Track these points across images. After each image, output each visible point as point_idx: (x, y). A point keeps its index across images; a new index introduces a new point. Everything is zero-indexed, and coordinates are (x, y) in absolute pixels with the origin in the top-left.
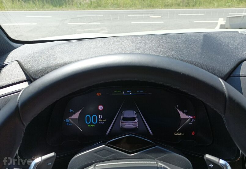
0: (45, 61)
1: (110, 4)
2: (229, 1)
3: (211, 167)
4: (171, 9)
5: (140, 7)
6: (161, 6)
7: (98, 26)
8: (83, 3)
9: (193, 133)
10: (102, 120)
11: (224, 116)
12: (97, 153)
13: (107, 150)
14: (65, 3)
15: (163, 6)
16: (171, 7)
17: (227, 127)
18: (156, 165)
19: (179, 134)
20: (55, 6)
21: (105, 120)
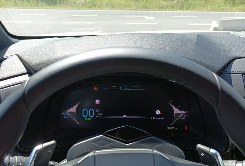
0: (45, 55)
1: (105, 4)
2: (222, 5)
3: (203, 156)
4: (166, 11)
5: (135, 8)
6: (155, 7)
7: (92, 26)
8: (77, 2)
9: (186, 128)
10: (99, 114)
11: (216, 107)
12: (95, 142)
13: (105, 140)
14: (60, 2)
15: (157, 8)
16: (165, 8)
17: (218, 118)
18: (152, 152)
19: (173, 128)
20: (49, 5)
21: (102, 114)
